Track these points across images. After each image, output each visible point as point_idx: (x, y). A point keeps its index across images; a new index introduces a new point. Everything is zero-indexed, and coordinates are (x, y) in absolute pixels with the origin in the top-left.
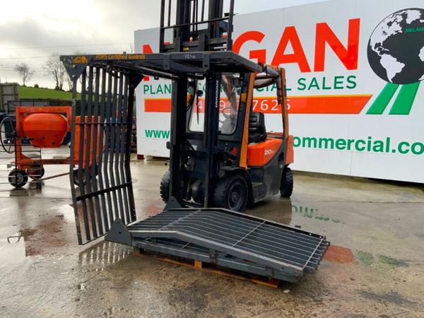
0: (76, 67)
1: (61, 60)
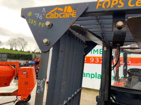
0: (51, 26)
1: (23, 16)
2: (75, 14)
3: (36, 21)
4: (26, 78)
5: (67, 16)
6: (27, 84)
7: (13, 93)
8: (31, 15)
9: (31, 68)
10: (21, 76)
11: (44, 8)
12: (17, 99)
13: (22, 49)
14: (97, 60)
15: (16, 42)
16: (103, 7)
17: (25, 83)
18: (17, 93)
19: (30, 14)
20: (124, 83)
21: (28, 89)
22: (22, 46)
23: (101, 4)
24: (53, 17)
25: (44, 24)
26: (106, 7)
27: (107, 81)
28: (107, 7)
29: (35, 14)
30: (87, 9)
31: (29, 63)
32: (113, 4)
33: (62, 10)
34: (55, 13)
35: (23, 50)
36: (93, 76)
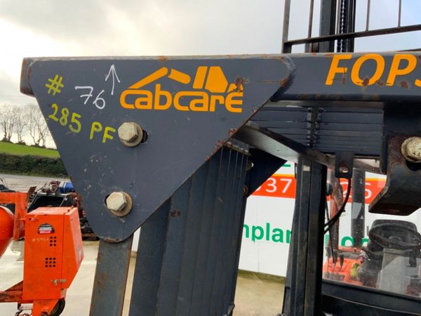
2: (240, 102)
3: (79, 116)
4: (51, 245)
5: (207, 105)
6: (52, 264)
7: (8, 293)
8: (60, 88)
9: (67, 214)
10: (34, 240)
11: (113, 67)
12: (19, 313)
13: (39, 141)
14: (272, 185)
15: (21, 118)
16: (356, 79)
17: (47, 262)
18: (20, 292)
19: (55, 85)
20: (354, 262)
21: (55, 282)
22: (39, 129)
23: (346, 69)
24: (149, 107)
25: (114, 131)
26: (366, 82)
27: (313, 272)
28: (372, 81)
29: (77, 88)
30: (288, 83)
31: (61, 185)
32: (395, 71)
33: (184, 78)
34: (159, 92)
35: (44, 141)
36: (258, 233)
